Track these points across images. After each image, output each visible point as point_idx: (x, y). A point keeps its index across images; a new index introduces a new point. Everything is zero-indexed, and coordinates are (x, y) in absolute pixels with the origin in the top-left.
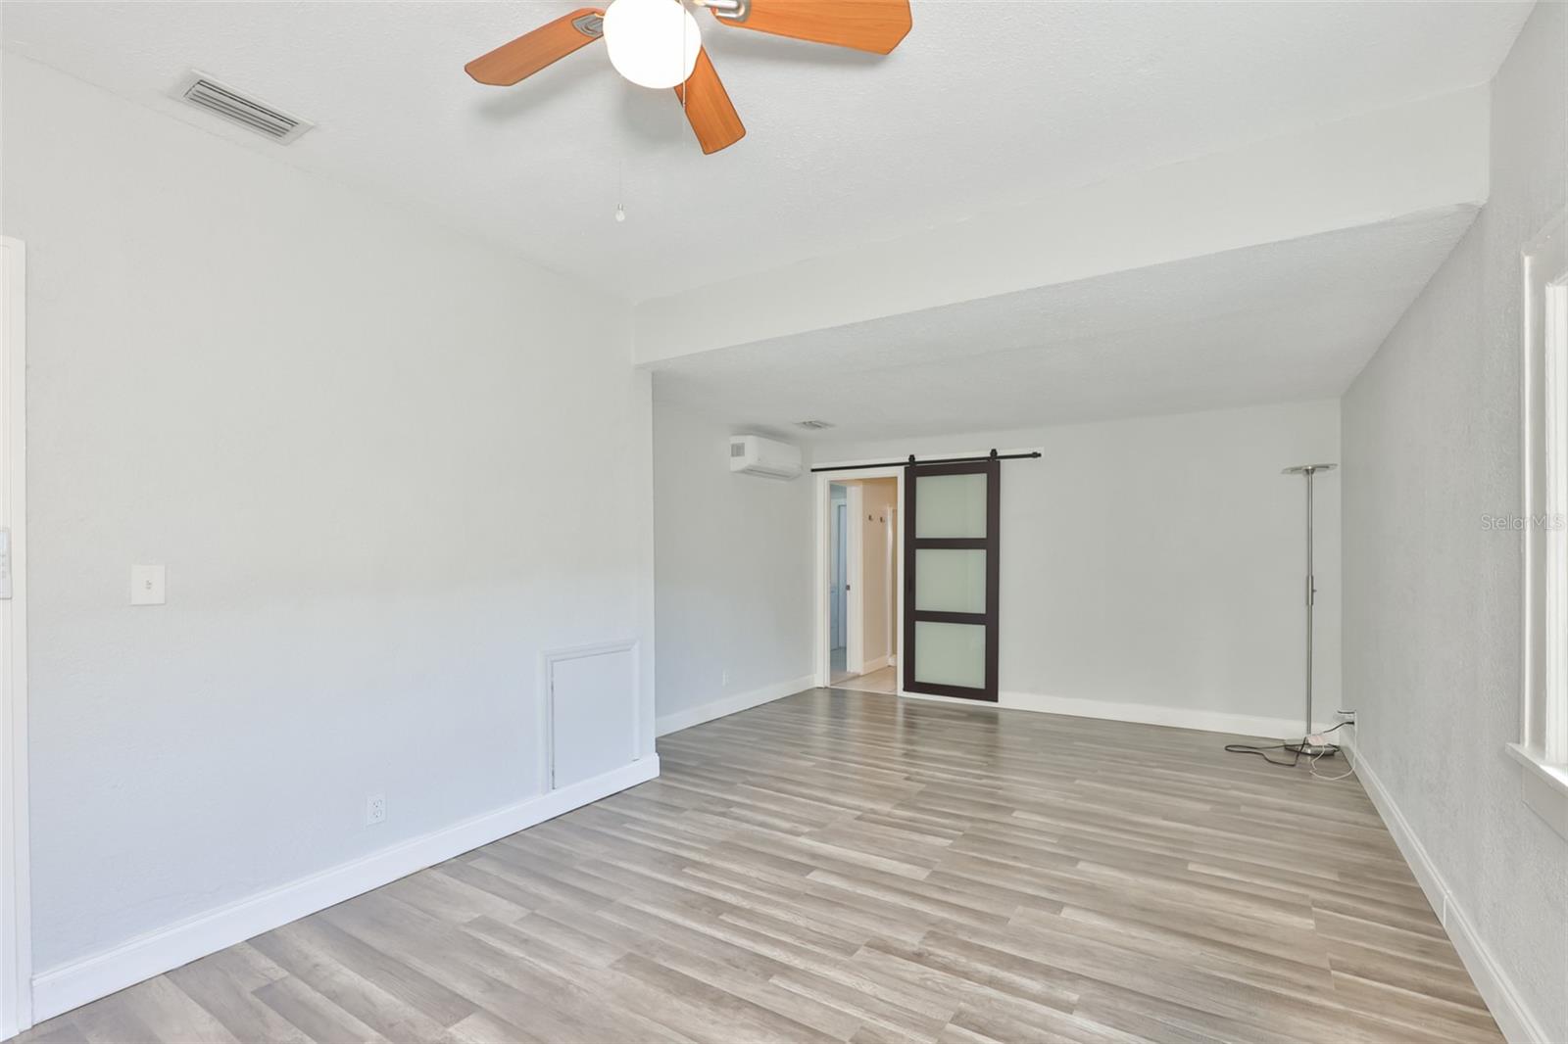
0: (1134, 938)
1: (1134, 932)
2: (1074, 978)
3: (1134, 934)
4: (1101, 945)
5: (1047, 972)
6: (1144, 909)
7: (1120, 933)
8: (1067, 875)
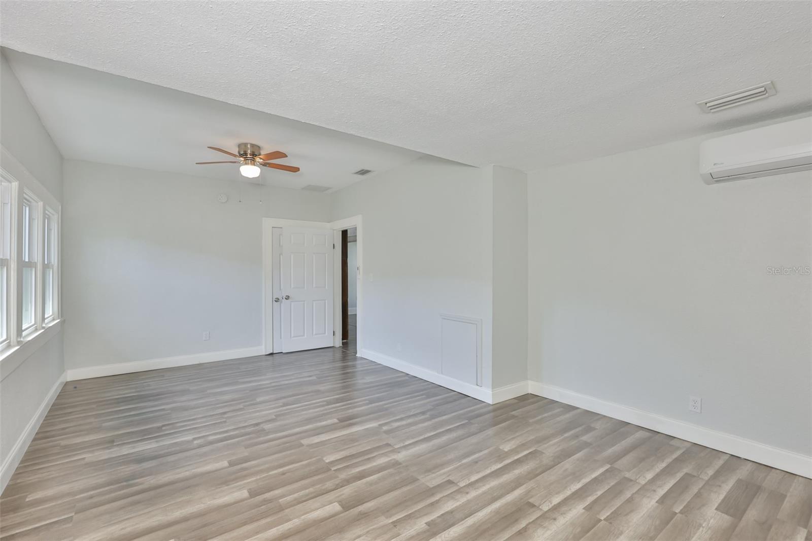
0: (186, 471)
1: (187, 474)
2: (200, 446)
3: (187, 472)
4: (198, 461)
5: (211, 443)
6: (189, 487)
7: (194, 469)
8: (245, 481)
